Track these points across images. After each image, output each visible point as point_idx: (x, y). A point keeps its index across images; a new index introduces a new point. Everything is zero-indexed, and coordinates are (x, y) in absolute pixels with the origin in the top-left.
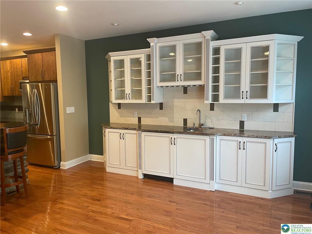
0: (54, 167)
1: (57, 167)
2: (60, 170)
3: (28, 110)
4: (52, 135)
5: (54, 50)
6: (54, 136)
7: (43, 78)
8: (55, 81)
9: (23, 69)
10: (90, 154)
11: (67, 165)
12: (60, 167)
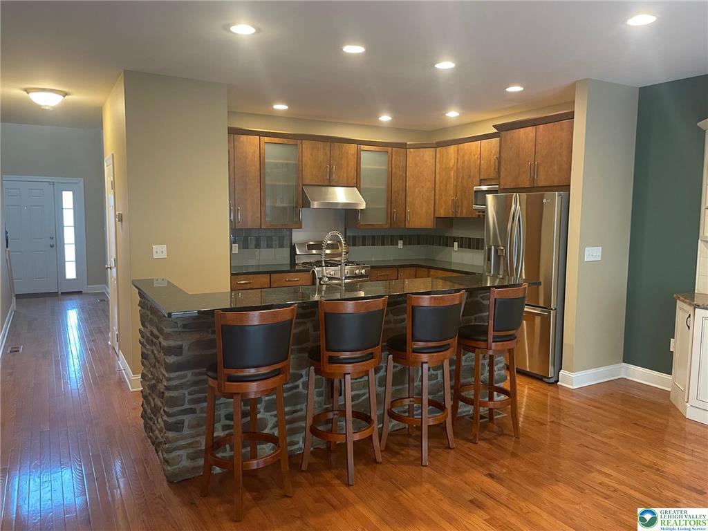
0: (546, 380)
1: (552, 380)
2: (558, 387)
3: (495, 248)
4: (547, 307)
5: (570, 116)
6: (552, 309)
7: (533, 179)
8: (566, 187)
9: (482, 162)
10: (624, 362)
11: (575, 379)
12: (558, 381)
